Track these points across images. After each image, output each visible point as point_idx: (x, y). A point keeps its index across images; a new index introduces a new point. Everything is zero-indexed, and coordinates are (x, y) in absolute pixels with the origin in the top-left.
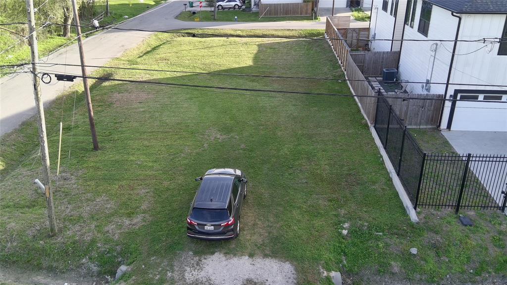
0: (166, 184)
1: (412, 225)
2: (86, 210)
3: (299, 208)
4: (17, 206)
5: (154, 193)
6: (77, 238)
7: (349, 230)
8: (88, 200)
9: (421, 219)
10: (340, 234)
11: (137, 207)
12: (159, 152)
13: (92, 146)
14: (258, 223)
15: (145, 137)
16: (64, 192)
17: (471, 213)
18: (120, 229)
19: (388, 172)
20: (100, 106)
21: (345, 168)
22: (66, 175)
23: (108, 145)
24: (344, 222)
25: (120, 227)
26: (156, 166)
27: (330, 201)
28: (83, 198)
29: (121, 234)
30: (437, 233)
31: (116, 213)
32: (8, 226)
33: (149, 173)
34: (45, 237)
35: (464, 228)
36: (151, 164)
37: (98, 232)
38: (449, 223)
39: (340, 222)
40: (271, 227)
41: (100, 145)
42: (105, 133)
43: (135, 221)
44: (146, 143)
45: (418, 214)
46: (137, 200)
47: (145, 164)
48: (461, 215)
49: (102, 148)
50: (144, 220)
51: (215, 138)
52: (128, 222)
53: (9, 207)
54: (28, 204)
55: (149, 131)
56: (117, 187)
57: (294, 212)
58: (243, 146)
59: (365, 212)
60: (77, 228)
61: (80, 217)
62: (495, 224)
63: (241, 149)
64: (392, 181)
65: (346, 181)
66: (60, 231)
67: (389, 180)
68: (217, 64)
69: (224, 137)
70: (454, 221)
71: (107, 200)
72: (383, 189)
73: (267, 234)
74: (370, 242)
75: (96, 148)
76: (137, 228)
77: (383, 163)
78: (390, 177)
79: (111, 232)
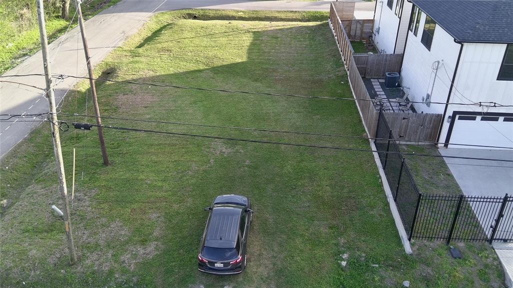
0: (176, 206)
1: (405, 257)
2: (102, 237)
3: (302, 236)
4: (36, 231)
5: (165, 218)
6: (96, 268)
7: (348, 261)
8: (103, 225)
9: (415, 251)
10: (339, 265)
11: (150, 234)
12: (168, 169)
13: (102, 161)
14: (264, 253)
15: (153, 150)
16: (79, 216)
17: (461, 245)
18: (135, 259)
19: (385, 195)
20: (106, 110)
21: (346, 190)
22: (79, 195)
23: (118, 160)
24: (344, 253)
25: (135, 256)
26: (166, 186)
27: (331, 228)
28: (98, 223)
29: (136, 264)
30: (428, 265)
31: (130, 240)
32: (30, 254)
33: (159, 194)
34: (66, 265)
35: (453, 260)
36: (160, 184)
37: (116, 261)
38: (440, 255)
39: (340, 252)
40: (275, 257)
41: (110, 159)
42: (113, 144)
43: (149, 249)
44: (154, 158)
45: (412, 245)
46: (149, 226)
47: (155, 183)
48: (451, 247)
49: (113, 163)
50: (157, 249)
51: (221, 152)
52: (142, 251)
53: (28, 231)
54: (46, 228)
55: (156, 143)
56: (130, 210)
57: (297, 241)
58: (248, 162)
59: (364, 241)
60: (95, 257)
61: (97, 245)
62: (482, 256)
63: (247, 166)
64: (389, 206)
65: (346, 205)
66: (79, 259)
67: (386, 205)
68: (220, 58)
69: (229, 150)
70: (445, 253)
71: (121, 226)
72: (380, 215)
73: (272, 266)
74: (367, 274)
75: (106, 163)
76: (151, 257)
77: (381, 185)
78: (387, 202)
79: (126, 262)
